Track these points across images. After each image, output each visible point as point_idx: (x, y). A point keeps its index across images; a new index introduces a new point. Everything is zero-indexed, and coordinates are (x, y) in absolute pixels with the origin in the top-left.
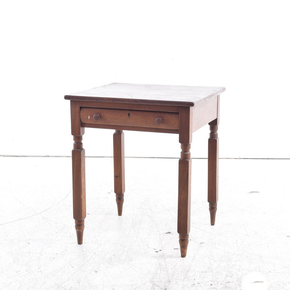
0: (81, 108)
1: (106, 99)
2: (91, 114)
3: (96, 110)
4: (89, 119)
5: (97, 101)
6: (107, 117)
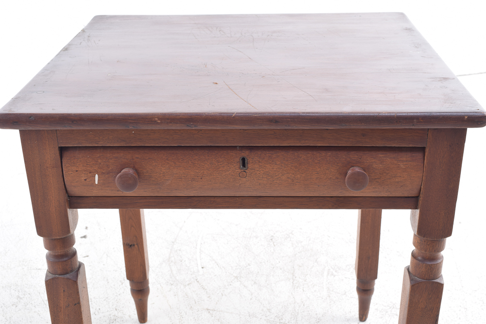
0: (62, 150)
1: (159, 119)
2: (103, 170)
3: (122, 155)
4: (96, 183)
5: (127, 128)
6: (164, 176)
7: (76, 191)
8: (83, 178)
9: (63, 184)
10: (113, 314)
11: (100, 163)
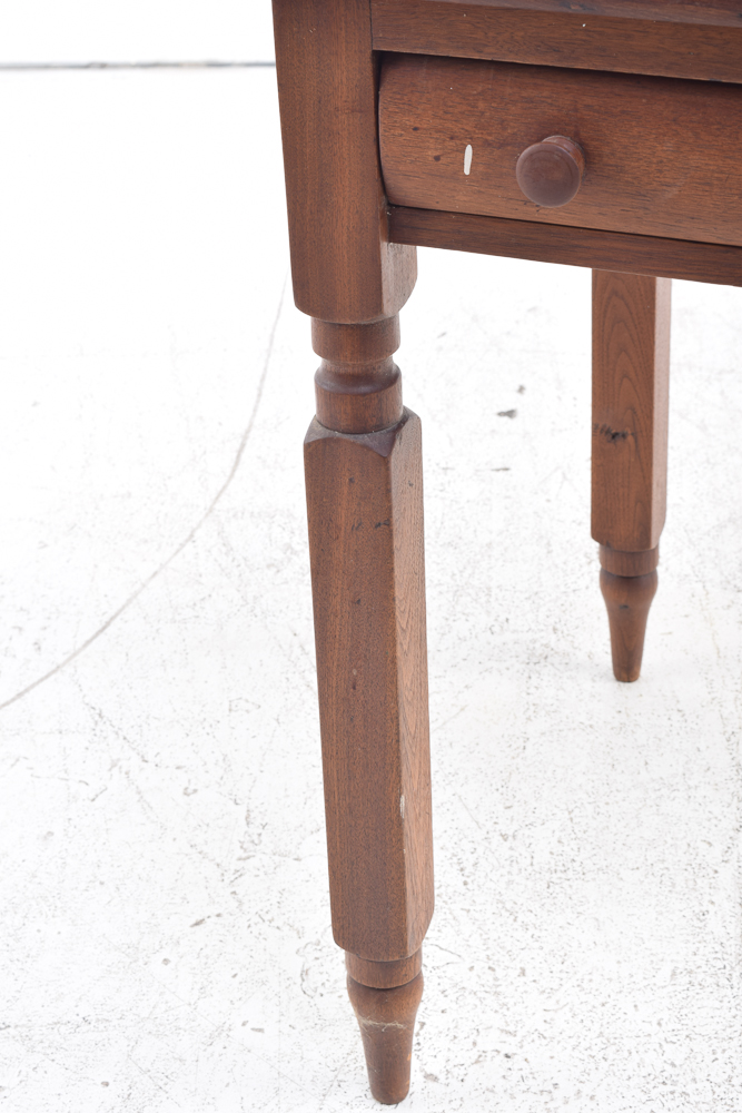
0: (383, 62)
2: (490, 134)
3: (546, 94)
4: (467, 171)
5: (565, 10)
6: (660, 171)
7: (412, 188)
8: (431, 153)
9: (376, 163)
10: (544, 642)
11: (483, 113)
